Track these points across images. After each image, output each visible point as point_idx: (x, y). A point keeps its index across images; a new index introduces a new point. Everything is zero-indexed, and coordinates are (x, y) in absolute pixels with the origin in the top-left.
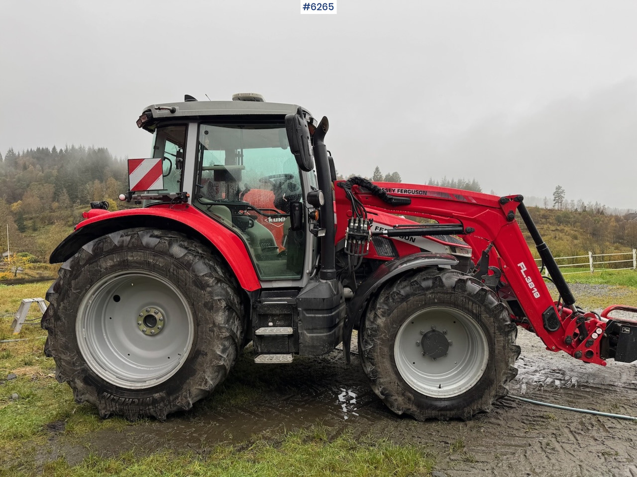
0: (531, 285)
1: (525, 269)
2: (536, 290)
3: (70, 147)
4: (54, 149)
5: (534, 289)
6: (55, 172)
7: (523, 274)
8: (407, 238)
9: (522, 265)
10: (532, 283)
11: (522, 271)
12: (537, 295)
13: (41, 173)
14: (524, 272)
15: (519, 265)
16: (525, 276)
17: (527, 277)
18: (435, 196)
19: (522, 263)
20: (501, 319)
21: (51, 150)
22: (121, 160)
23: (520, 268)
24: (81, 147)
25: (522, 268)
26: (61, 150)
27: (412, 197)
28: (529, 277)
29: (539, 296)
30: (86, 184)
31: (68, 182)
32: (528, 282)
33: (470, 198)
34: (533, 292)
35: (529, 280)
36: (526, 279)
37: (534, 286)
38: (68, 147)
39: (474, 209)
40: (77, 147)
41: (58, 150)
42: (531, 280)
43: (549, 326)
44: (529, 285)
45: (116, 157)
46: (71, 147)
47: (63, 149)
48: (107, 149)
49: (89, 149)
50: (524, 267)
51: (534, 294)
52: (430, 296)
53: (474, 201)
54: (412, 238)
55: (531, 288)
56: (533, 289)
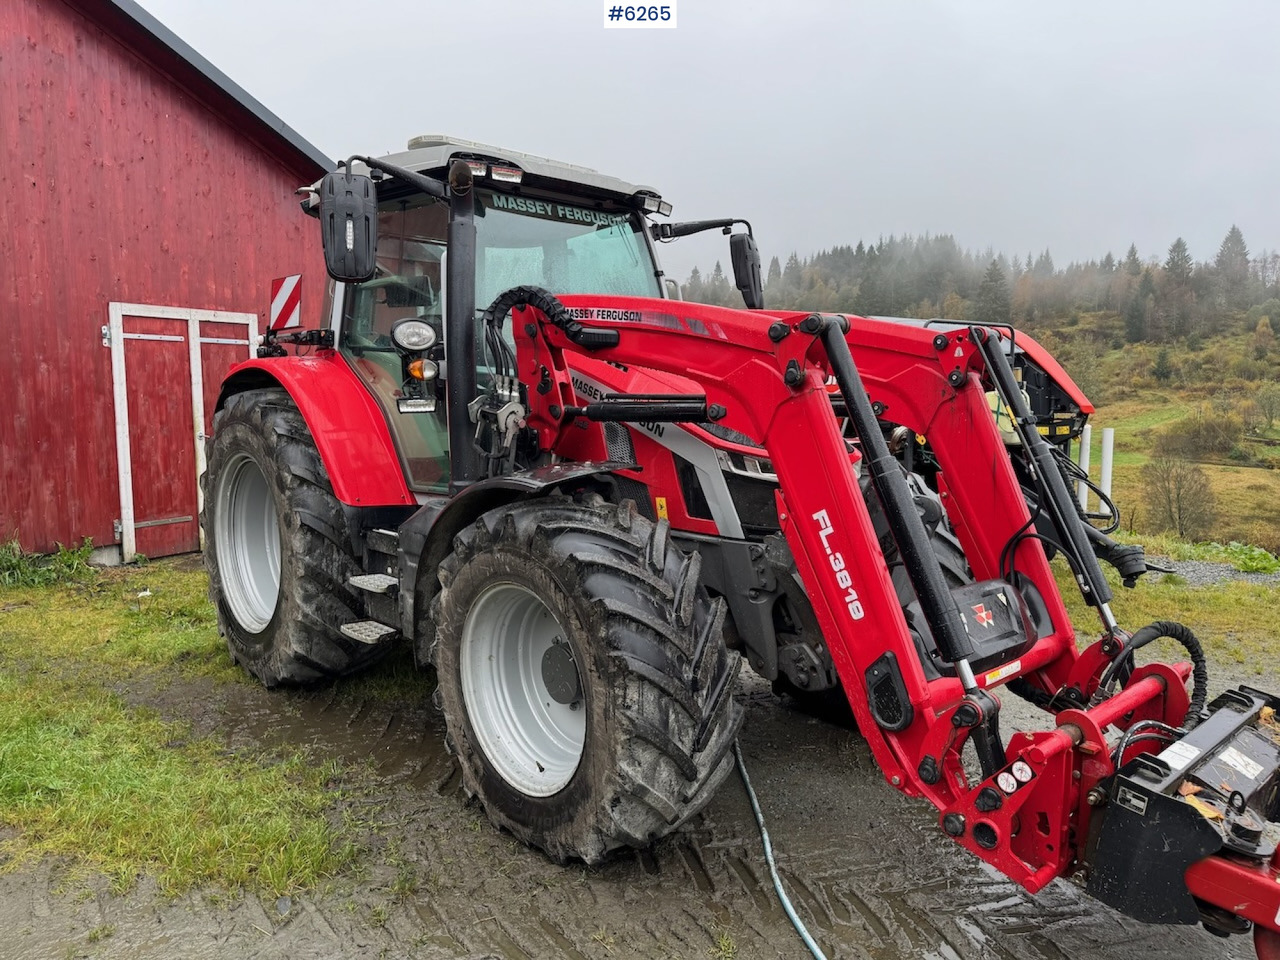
0: (844, 580)
1: (830, 530)
2: (854, 595)
3: (886, 240)
4: (860, 247)
5: (850, 590)
6: (856, 291)
7: (826, 544)
8: (651, 425)
9: (822, 516)
10: (845, 573)
11: (823, 534)
12: (857, 611)
13: (834, 293)
14: (827, 536)
15: (815, 516)
16: (829, 551)
17: (833, 553)
18: (654, 324)
19: (823, 513)
20: (603, 639)
21: (854, 249)
22: (977, 257)
23: (817, 526)
24: (905, 238)
25: (823, 526)
26: (872, 248)
27: (620, 328)
28: (838, 555)
29: (861, 615)
30: (905, 308)
31: (875, 307)
32: (836, 569)
33: (716, 327)
34: (848, 599)
35: (838, 563)
36: (832, 558)
37: (849, 583)
38: (883, 241)
39: (726, 357)
40: (898, 239)
41: (866, 249)
42: (842, 566)
43: (880, 713)
44: (838, 576)
45: (968, 250)
46: (888, 241)
47: (874, 246)
48: (952, 236)
49: (920, 239)
50: (829, 524)
51: (850, 606)
52: (499, 555)
53: (723, 336)
54: (658, 426)
55: (843, 586)
56: (846, 593)
